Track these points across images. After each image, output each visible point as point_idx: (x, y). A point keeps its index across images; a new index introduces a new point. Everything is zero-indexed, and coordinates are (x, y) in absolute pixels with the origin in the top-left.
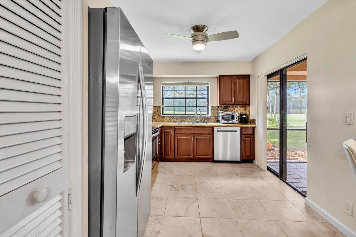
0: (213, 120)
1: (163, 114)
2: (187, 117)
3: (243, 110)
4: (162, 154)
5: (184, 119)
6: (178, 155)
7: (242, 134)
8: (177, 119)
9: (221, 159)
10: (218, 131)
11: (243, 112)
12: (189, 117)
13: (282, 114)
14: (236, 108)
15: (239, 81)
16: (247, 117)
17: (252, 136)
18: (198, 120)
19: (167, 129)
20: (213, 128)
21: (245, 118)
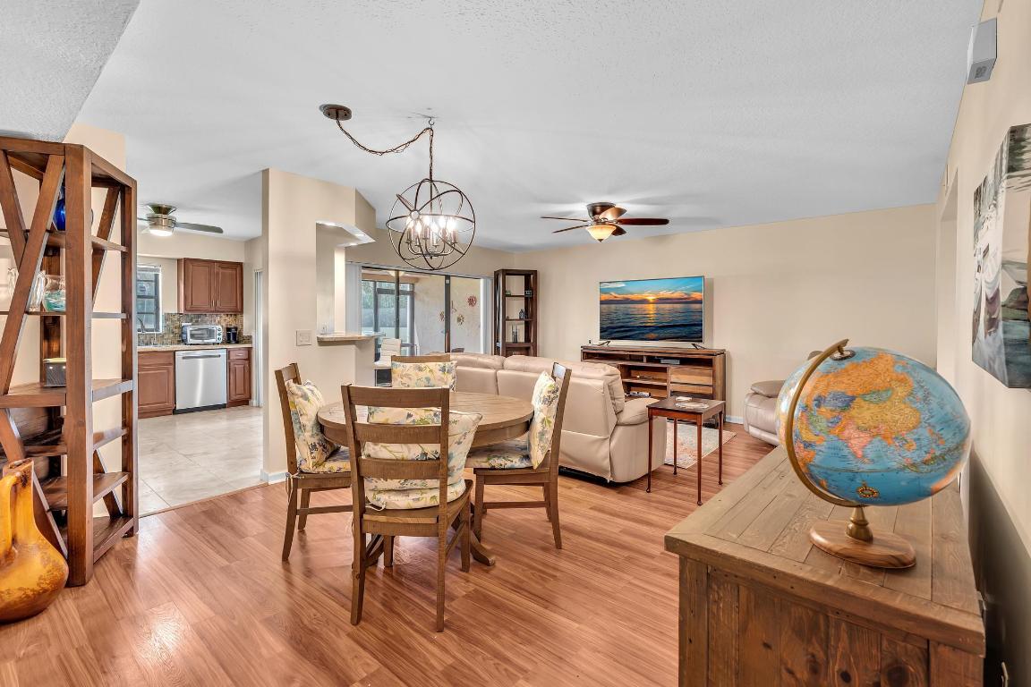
0: (170, 340)
3: (232, 321)
7: (229, 361)
10: (183, 358)
11: (231, 325)
14: (218, 318)
15: (224, 271)
16: (240, 332)
17: (247, 362)
20: (174, 352)
21: (235, 334)
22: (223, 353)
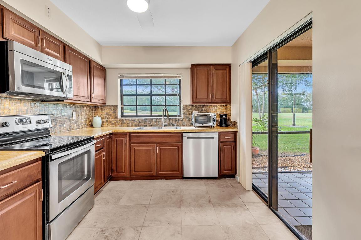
0: (186, 123)
1: (122, 116)
2: (152, 120)
3: (224, 109)
4: (113, 171)
5: (149, 122)
6: (135, 171)
7: (220, 142)
8: (139, 122)
9: (192, 176)
10: (188, 138)
11: (223, 113)
12: (155, 120)
13: (272, 114)
14: (215, 107)
15: (218, 72)
16: (229, 118)
17: (234, 144)
18: (166, 124)
19: (119, 137)
20: (182, 133)
21: (225, 120)
22: (216, 136)
